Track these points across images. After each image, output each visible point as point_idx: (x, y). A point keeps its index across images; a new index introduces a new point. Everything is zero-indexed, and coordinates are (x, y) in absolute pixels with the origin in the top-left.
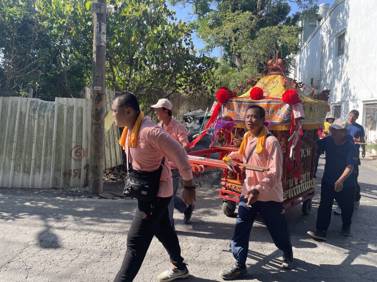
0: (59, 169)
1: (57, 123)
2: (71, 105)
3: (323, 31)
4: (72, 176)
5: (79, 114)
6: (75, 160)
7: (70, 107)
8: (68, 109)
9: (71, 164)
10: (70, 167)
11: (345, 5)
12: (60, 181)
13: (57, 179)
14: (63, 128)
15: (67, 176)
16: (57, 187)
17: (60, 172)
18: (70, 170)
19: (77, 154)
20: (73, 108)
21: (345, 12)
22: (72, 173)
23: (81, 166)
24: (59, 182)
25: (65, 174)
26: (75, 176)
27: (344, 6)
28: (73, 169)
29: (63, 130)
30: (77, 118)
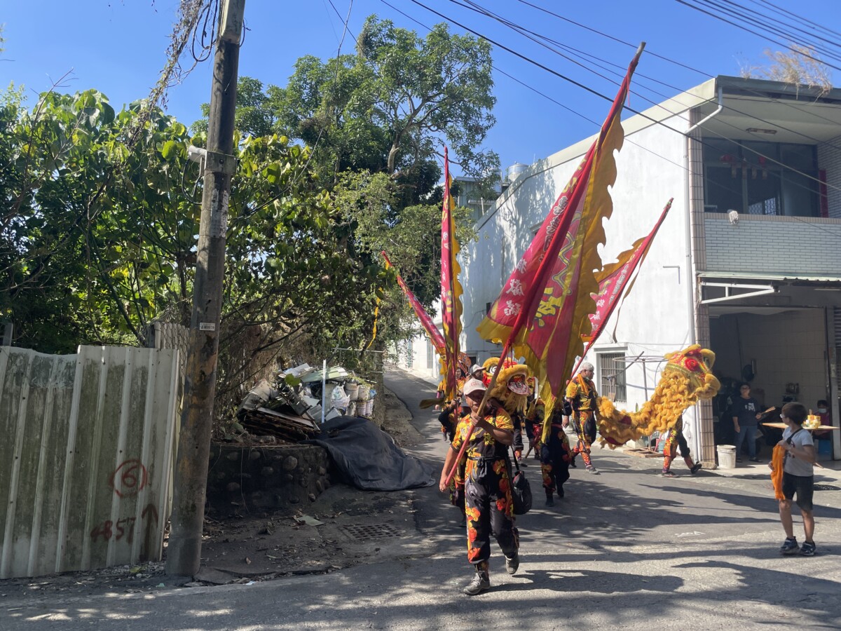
0: (81, 521)
1: (80, 408)
2: (118, 363)
3: (502, 218)
4: (113, 538)
5: (137, 383)
6: (121, 496)
7: (116, 368)
8: (109, 372)
9: (110, 507)
10: (108, 514)
11: (546, 178)
12: (82, 552)
13: (75, 548)
14: (94, 419)
15: (100, 538)
16: (74, 569)
17: (83, 528)
18: (109, 523)
19: (126, 480)
20: (123, 370)
21: (546, 191)
22: (114, 529)
23: (135, 510)
24: (78, 556)
25: (94, 534)
26: (118, 538)
27: (543, 181)
28: (114, 518)
29: (93, 423)
30: (132, 392)
